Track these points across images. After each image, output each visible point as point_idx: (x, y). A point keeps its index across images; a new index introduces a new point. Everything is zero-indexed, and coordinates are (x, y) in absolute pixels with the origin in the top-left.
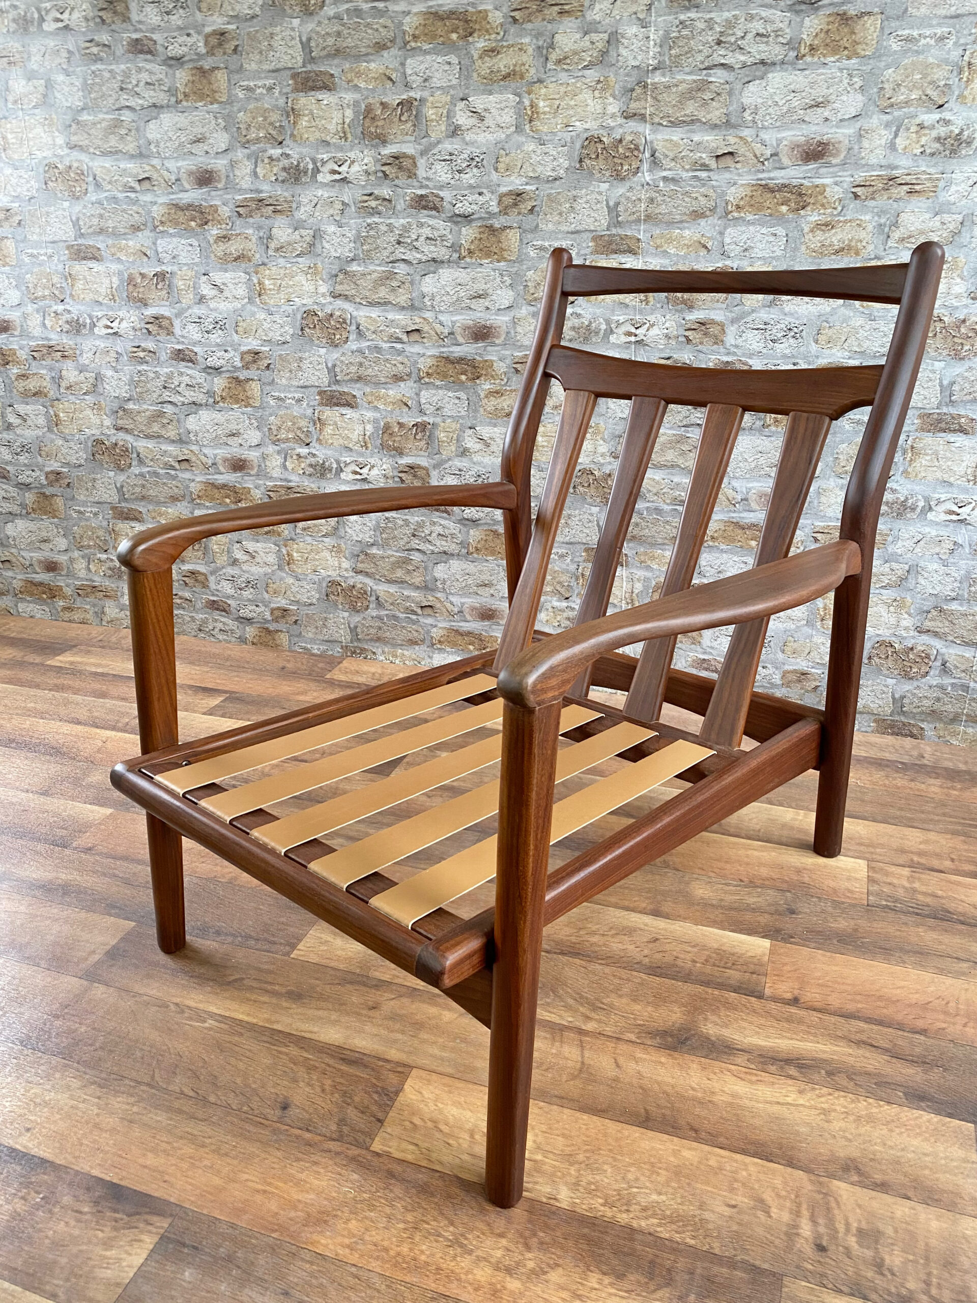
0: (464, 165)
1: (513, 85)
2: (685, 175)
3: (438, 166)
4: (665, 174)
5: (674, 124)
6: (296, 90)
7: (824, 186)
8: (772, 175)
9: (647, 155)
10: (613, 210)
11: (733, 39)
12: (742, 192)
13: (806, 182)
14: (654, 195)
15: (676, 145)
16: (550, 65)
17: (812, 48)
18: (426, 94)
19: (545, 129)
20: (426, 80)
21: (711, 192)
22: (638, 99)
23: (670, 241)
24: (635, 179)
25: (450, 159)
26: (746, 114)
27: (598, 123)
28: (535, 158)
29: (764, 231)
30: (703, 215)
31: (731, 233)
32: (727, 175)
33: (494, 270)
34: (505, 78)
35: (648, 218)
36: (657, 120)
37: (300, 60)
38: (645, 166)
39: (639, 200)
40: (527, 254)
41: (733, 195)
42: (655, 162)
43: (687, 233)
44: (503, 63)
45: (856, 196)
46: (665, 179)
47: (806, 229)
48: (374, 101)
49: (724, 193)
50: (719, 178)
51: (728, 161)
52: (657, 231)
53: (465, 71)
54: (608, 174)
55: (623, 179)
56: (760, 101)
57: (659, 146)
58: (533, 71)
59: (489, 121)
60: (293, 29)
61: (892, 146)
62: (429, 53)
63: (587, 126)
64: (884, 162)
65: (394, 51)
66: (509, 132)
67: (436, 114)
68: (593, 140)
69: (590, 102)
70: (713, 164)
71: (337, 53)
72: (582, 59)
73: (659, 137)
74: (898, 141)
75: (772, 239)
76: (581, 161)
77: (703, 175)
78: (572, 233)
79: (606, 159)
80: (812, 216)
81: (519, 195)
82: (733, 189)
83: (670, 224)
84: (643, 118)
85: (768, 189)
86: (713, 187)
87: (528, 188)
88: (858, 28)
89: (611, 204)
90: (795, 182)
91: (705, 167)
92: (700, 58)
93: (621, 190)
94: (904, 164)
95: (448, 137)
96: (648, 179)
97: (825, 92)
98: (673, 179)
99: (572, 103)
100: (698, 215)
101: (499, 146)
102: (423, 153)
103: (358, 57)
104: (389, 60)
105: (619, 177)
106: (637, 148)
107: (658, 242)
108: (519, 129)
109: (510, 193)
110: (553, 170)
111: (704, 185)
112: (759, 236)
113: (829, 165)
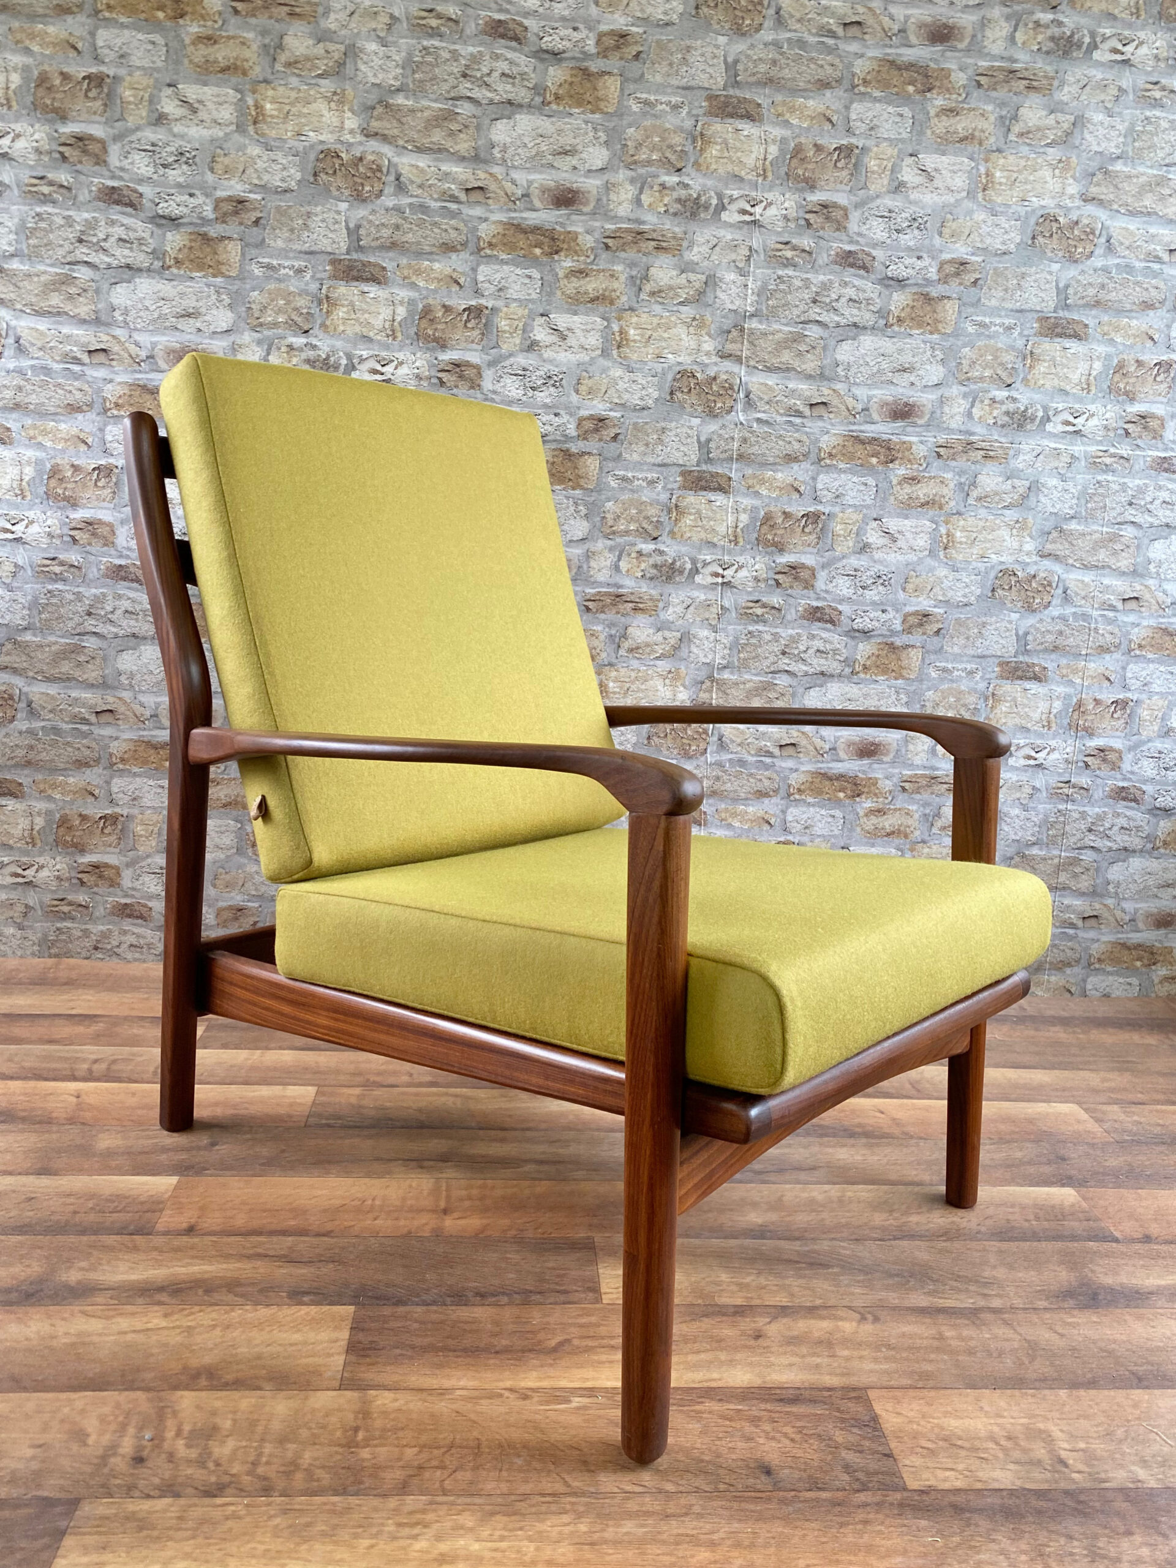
0: (539, 383)
1: (601, 309)
2: (779, 419)
3: (508, 380)
4: (759, 415)
5: (769, 369)
6: (335, 277)
7: (910, 443)
8: (862, 428)
9: (742, 395)
10: (704, 446)
11: (828, 300)
12: (834, 441)
13: (893, 438)
14: (748, 435)
15: (771, 389)
16: (643, 296)
17: (900, 320)
18: (500, 303)
19: (635, 357)
20: (500, 290)
21: (804, 438)
22: (733, 341)
23: (762, 482)
24: (729, 417)
25: (523, 374)
26: (839, 369)
27: (692, 358)
28: (621, 385)
29: (855, 479)
30: (796, 460)
31: (824, 480)
32: (820, 424)
33: (568, 498)
34: (592, 301)
35: (741, 457)
36: (752, 363)
37: (344, 247)
38: (740, 406)
39: (733, 438)
40: (607, 484)
41: (827, 442)
42: (749, 403)
43: (779, 475)
44: (592, 286)
45: (939, 456)
46: (759, 420)
47: (895, 482)
48: (435, 301)
49: (817, 440)
50: (814, 426)
51: (821, 410)
52: (749, 471)
53: (548, 288)
54: (700, 409)
55: (716, 416)
56: (852, 359)
57: (754, 388)
58: (624, 298)
59: (572, 341)
60: (339, 213)
61: (969, 415)
62: (507, 263)
63: (680, 360)
64: (962, 428)
65: (465, 255)
66: (594, 354)
67: (510, 326)
68: (684, 375)
69: (685, 338)
70: (807, 411)
71: (393, 246)
72: (677, 295)
73: (754, 379)
74: (974, 410)
75: (863, 488)
76: (672, 393)
77: (798, 420)
78: (659, 465)
79: (699, 394)
80: (900, 470)
81: (601, 420)
82: (826, 437)
83: (764, 465)
84: (739, 360)
85: (858, 440)
86: (807, 433)
87: (612, 414)
88: (939, 309)
89: (703, 439)
90: (885, 437)
91: (799, 414)
92: (796, 312)
93: (713, 427)
94: (980, 431)
95: (522, 351)
96: (742, 418)
97: (910, 359)
98: (767, 422)
99: (666, 335)
100: (791, 459)
101: (582, 367)
102: (491, 364)
103: (420, 254)
104: (458, 263)
105: (712, 413)
106: (732, 388)
107: (750, 482)
108: (605, 353)
109: (591, 418)
110: (642, 399)
111: (797, 431)
112: (850, 485)
113: (915, 425)
